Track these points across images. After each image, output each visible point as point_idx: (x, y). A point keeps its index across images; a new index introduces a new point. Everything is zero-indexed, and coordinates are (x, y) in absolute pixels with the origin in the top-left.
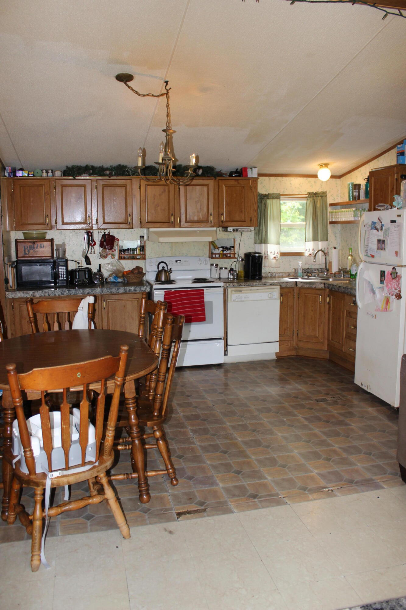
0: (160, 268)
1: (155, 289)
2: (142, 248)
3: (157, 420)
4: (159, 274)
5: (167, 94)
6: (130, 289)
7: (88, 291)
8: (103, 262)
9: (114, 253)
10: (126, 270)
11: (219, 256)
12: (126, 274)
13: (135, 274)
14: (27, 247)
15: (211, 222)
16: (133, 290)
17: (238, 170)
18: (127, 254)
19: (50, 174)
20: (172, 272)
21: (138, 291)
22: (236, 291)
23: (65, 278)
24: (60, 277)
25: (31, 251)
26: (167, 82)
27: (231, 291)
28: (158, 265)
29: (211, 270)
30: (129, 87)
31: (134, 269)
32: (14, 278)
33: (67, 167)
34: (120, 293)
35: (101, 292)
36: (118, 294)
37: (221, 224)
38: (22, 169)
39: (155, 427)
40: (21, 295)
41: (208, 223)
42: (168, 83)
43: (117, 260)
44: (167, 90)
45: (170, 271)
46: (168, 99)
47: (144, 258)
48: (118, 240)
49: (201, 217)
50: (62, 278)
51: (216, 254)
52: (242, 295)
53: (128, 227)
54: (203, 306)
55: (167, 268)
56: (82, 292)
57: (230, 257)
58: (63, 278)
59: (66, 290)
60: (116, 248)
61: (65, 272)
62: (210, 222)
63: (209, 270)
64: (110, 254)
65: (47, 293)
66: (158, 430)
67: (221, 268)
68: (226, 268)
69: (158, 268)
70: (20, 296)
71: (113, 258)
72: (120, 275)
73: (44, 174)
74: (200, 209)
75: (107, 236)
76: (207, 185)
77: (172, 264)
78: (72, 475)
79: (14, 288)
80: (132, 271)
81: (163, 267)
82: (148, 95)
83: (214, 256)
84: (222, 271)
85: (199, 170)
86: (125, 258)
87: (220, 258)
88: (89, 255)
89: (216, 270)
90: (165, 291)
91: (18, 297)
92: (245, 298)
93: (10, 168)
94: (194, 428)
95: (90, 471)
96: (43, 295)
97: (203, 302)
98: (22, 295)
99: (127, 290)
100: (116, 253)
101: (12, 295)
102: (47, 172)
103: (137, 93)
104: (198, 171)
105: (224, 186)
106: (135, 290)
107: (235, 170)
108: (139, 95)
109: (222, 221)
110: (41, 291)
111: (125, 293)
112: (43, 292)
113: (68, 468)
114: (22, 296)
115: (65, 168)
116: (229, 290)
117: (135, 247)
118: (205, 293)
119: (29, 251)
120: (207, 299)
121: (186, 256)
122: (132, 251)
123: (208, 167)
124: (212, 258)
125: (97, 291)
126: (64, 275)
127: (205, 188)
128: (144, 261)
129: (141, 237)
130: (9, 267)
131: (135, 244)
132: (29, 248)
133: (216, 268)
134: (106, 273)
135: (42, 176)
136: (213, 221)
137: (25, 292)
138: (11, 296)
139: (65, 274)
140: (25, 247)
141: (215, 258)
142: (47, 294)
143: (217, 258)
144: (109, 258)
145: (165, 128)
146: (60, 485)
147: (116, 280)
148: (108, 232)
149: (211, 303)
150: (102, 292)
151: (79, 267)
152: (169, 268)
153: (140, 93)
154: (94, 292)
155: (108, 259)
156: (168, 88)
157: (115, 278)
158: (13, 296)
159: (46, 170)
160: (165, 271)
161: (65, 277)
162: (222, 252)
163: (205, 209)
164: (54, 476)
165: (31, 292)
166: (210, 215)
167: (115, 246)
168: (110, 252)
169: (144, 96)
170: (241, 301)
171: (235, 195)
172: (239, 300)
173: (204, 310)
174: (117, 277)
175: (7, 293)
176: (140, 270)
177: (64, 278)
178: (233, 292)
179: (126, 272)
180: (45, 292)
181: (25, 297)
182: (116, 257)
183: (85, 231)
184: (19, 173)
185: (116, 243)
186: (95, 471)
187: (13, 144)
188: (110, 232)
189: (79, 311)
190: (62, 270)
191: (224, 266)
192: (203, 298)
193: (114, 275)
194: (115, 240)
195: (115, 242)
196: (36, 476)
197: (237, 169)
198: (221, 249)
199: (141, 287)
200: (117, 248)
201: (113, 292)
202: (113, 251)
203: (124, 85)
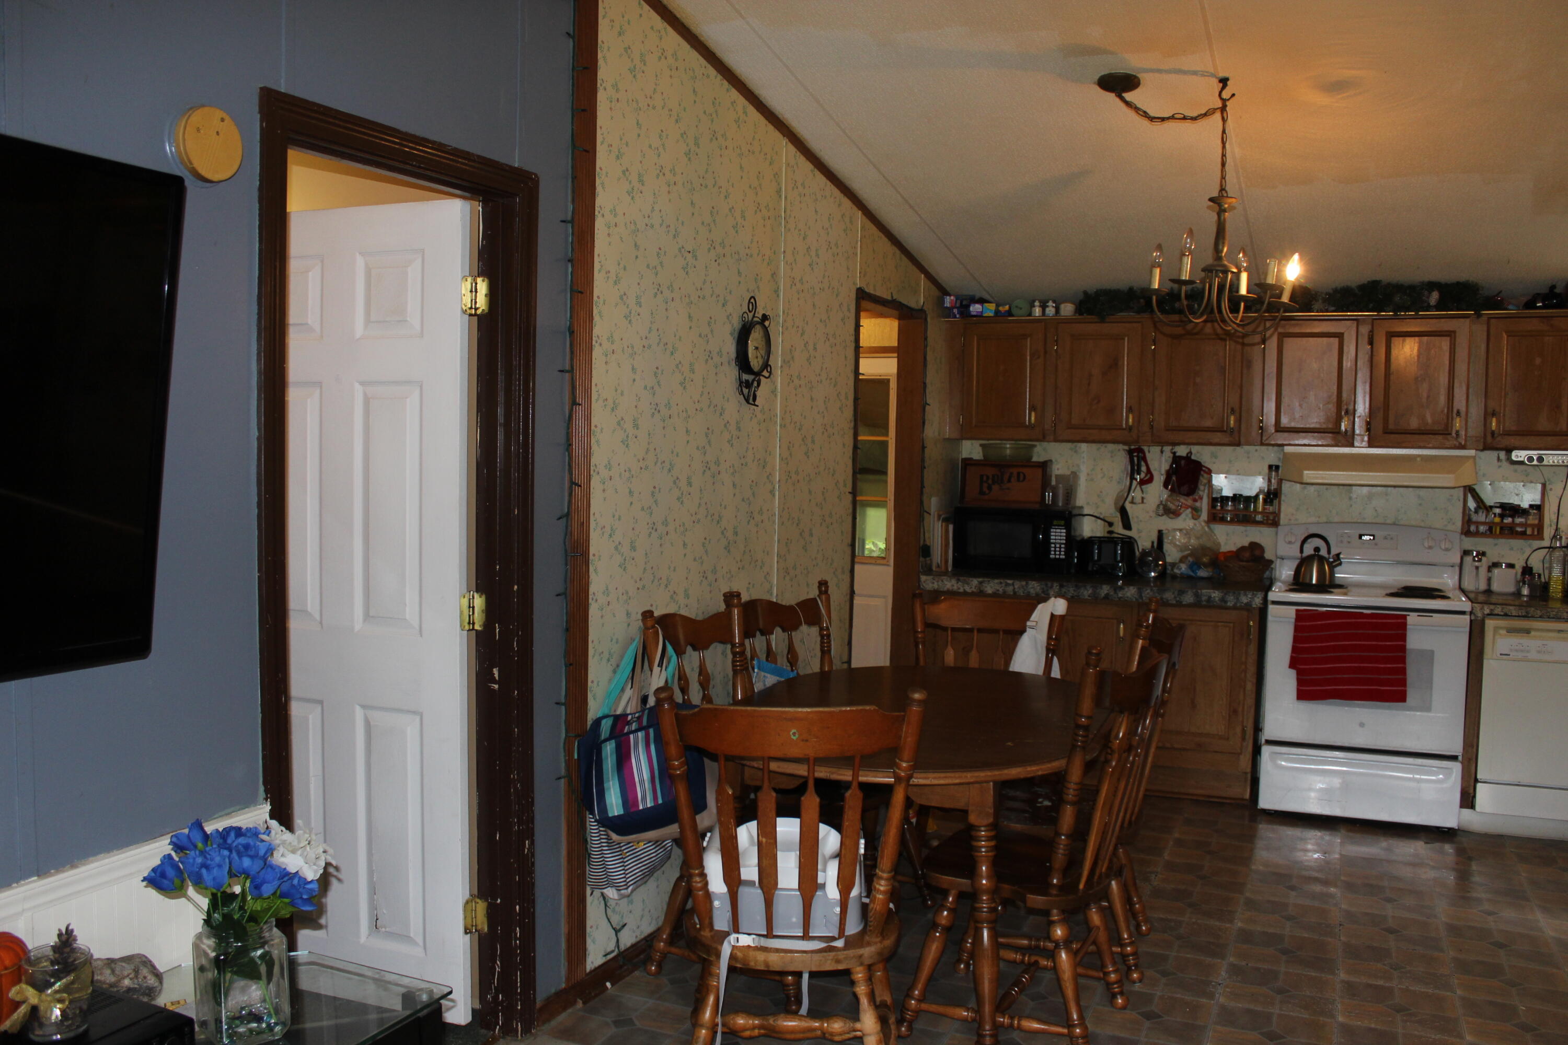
0: (1309, 550)
1: (1274, 603)
2: (1272, 496)
3: (1057, 895)
4: (1304, 563)
5: (1223, 109)
6: (1210, 597)
7: (1106, 592)
8: (1166, 523)
9: (1198, 504)
10: (1224, 549)
11: (1490, 529)
12: (1222, 558)
13: (1242, 561)
14: (988, 477)
15: (1457, 432)
16: (1217, 599)
17: (1557, 291)
18: (1229, 508)
19: (1050, 311)
20: (1340, 564)
21: (1230, 604)
22: (1511, 631)
23: (1064, 557)
24: (1053, 553)
25: (995, 487)
26: (1224, 81)
27: (1496, 629)
28: (1304, 542)
29: (1461, 566)
30: (1128, 104)
31: (1243, 549)
32: (947, 545)
33: (1085, 293)
34: (1184, 603)
35: (1137, 597)
36: (1179, 605)
37: (1489, 439)
38: (982, 301)
39: (1055, 911)
40: (953, 586)
41: (1449, 437)
42: (1229, 83)
43: (1203, 524)
44: (1224, 101)
45: (1335, 561)
46: (1224, 120)
47: (1273, 521)
48: (1209, 472)
49: (1429, 420)
50: (1055, 554)
51: (1478, 524)
52: (1531, 644)
53: (1226, 440)
54: (1403, 660)
55: (1329, 552)
56: (1090, 591)
57: (1523, 535)
58: (1057, 557)
59: (1055, 584)
60: (1203, 492)
61: (1064, 542)
62: (1454, 435)
63: (1457, 569)
64: (1187, 507)
65: (1011, 588)
66: (1059, 921)
67: (1496, 565)
68: (1511, 566)
69: (1302, 551)
70: (951, 588)
71: (1195, 517)
72: (1205, 560)
73: (1037, 311)
74: (1428, 397)
75: (1183, 462)
76: (1450, 334)
77: (1349, 542)
78: (777, 950)
79: (943, 569)
80: (1238, 554)
81: (1317, 549)
82: (1172, 118)
83: (1473, 528)
84: (1496, 571)
85: (1430, 293)
86: (1222, 520)
87: (1490, 532)
88: (1128, 506)
89: (1477, 568)
90: (1297, 611)
91: (945, 589)
92: (1539, 652)
93: (952, 298)
94: (1244, 963)
95: (819, 954)
96: (1001, 590)
97: (1403, 649)
98: (955, 585)
99: (1204, 598)
100: (1204, 505)
101: (933, 583)
102: (1044, 306)
103: (1145, 115)
104: (1428, 297)
105: (1505, 336)
106: (1223, 600)
107: (1547, 291)
108: (1152, 119)
109: (1493, 433)
110: (996, 581)
111: (1197, 605)
112: (1001, 583)
113: (770, 935)
114: (955, 588)
115: (1081, 296)
116: (1490, 624)
117: (1253, 493)
118: (1408, 627)
119: (990, 488)
120: (1416, 640)
121: (1394, 524)
122: (1244, 501)
123: (1458, 283)
124: (1466, 533)
125: (1129, 594)
126: (1060, 548)
127: (1445, 343)
128: (1273, 530)
129: (1270, 467)
130: (939, 519)
131: (1255, 485)
132: (990, 481)
133: (1477, 564)
134: (1172, 554)
135: (1030, 315)
136: (1463, 433)
137: (961, 578)
138: (931, 585)
139: (1063, 546)
140: (982, 476)
141: (1477, 534)
142: (1010, 590)
143: (1483, 535)
144: (1187, 515)
145: (1215, 194)
146: (748, 965)
147: (1193, 571)
148: (1188, 451)
149: (1428, 656)
150: (1141, 597)
151: (1110, 532)
152: (1334, 551)
153: (1152, 114)
154: (1120, 595)
155: (1185, 520)
156: (1225, 95)
157: (1191, 567)
158: (936, 586)
159: (1040, 302)
160: (1321, 559)
161: (1062, 553)
162: (1497, 520)
163: (1442, 399)
164: (741, 944)
165: (975, 582)
166: (1454, 415)
167: (1202, 488)
168: (1189, 502)
169: (1163, 119)
170: (1525, 660)
171: (1538, 361)
172: (1520, 655)
173: (1403, 671)
174: (1195, 565)
175: (923, 578)
176: (1257, 553)
177: (1060, 555)
178: (1503, 632)
179: (1224, 553)
180: (1007, 585)
181: (961, 590)
182: (1204, 516)
183: (1126, 448)
184: (976, 308)
185: (1203, 480)
186: (830, 958)
187: (946, 246)
188: (1193, 451)
189: (1028, 629)
190: (1058, 535)
191: (1504, 561)
192: (1403, 638)
193: (1191, 559)
194: (1202, 473)
195: (1201, 478)
196: (712, 933)
197: (1553, 287)
198: (1498, 511)
199: (1239, 594)
200: (1206, 491)
201: (1168, 600)
202: (1195, 500)
203: (1117, 100)
